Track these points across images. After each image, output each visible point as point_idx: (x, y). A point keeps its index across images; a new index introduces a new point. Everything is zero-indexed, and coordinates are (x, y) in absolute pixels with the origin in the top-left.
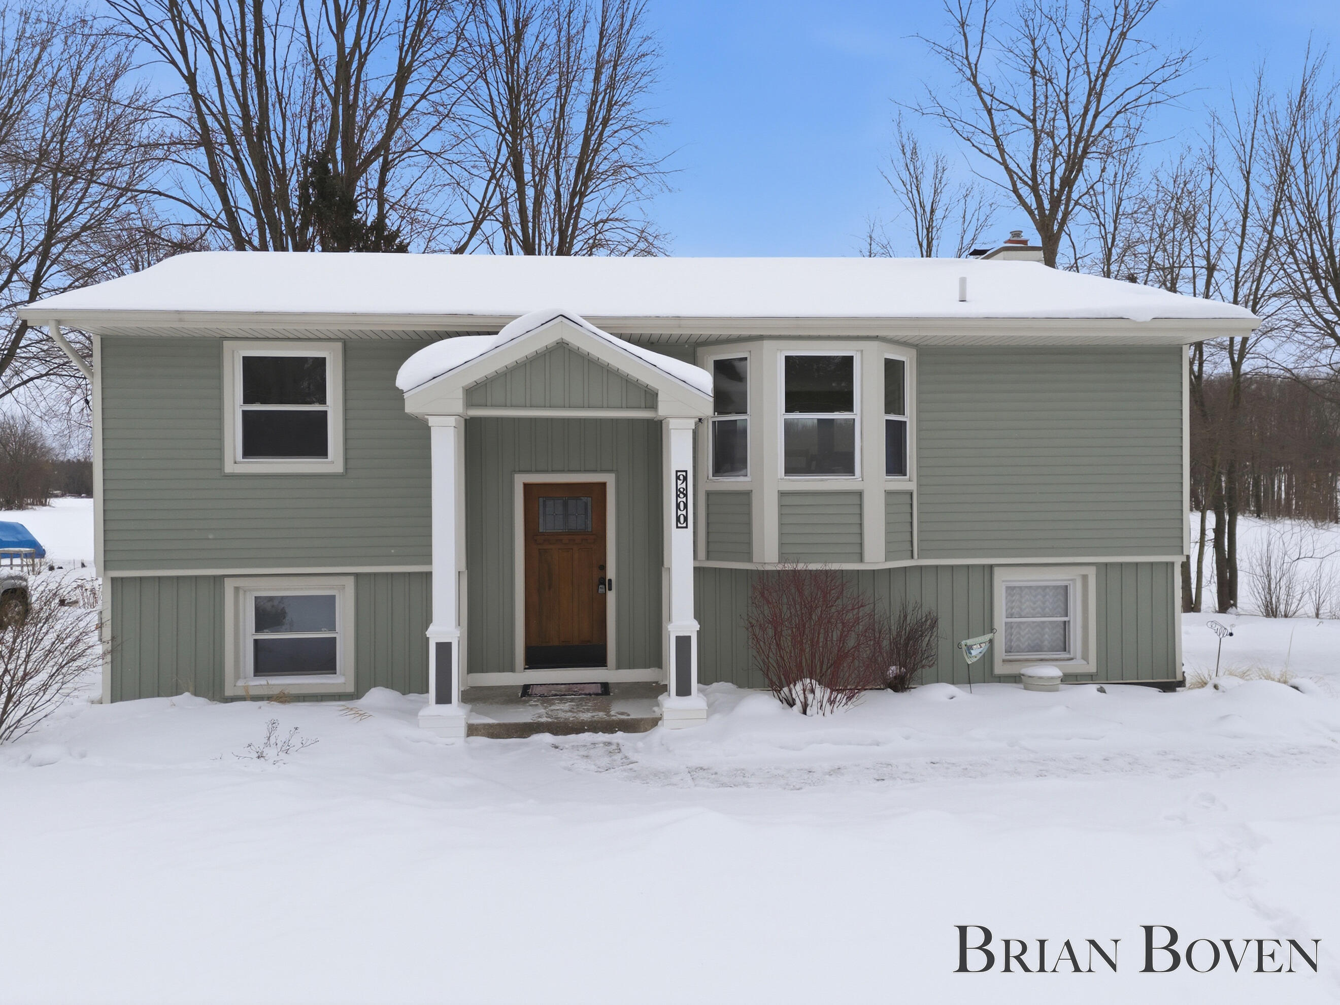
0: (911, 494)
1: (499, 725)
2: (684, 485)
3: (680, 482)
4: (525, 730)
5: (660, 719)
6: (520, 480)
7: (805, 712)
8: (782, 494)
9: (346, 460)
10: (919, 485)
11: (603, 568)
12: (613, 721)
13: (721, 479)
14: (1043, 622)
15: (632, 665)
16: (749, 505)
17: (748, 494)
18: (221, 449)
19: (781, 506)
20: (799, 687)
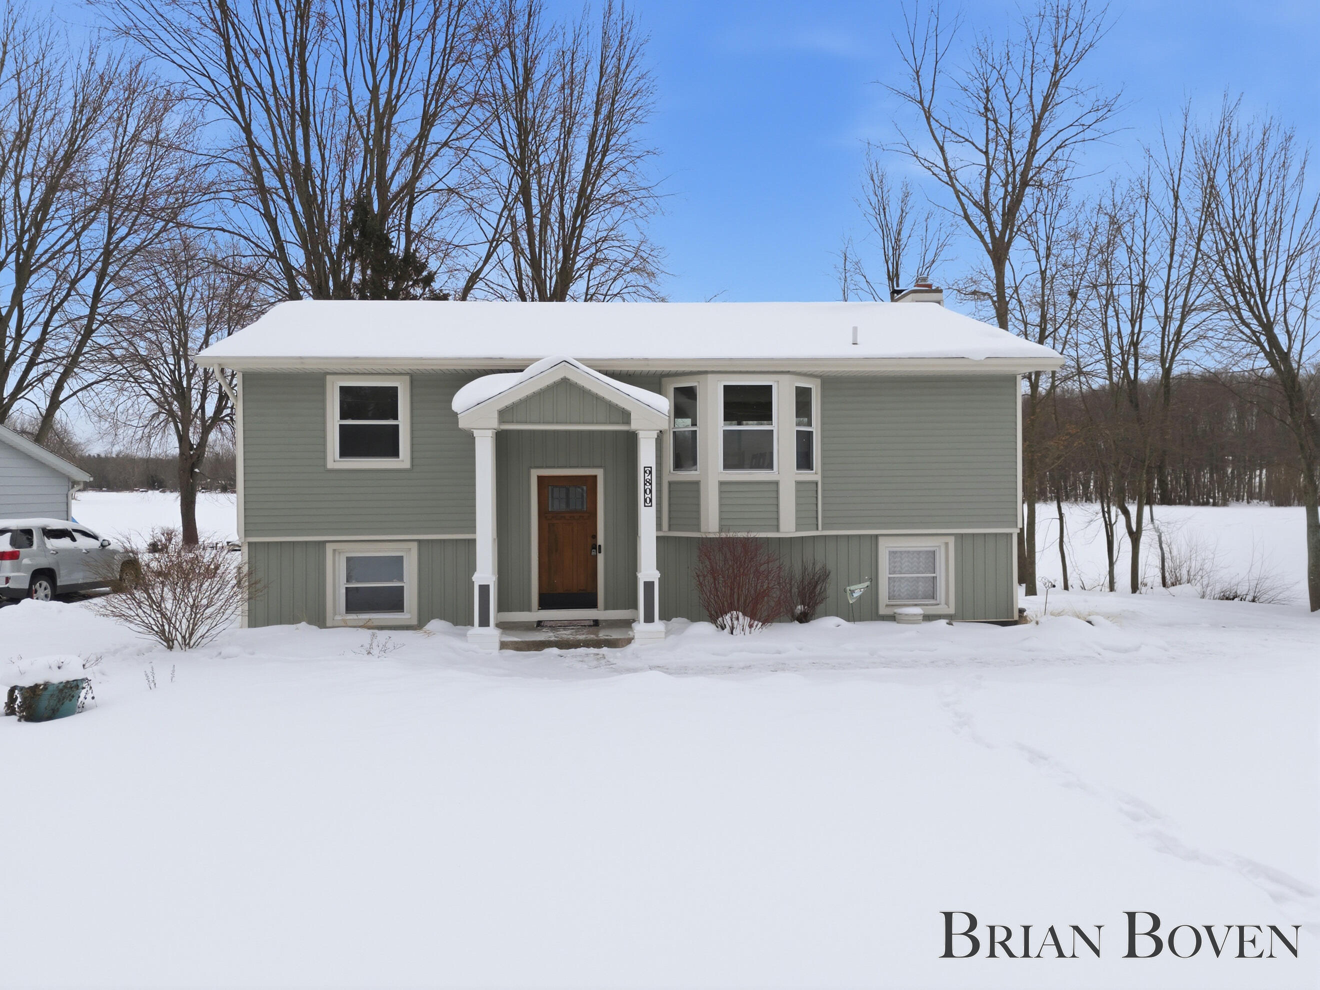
0: (817, 484)
1: (522, 642)
2: (649, 477)
3: (646, 475)
4: (539, 646)
5: (633, 639)
6: (535, 474)
7: (732, 633)
8: (721, 483)
9: (412, 459)
10: (823, 477)
11: (595, 537)
12: (600, 640)
13: (679, 473)
14: (918, 577)
15: (615, 607)
16: (698, 491)
17: (697, 483)
18: (324, 452)
19: (721, 492)
20: (728, 617)
